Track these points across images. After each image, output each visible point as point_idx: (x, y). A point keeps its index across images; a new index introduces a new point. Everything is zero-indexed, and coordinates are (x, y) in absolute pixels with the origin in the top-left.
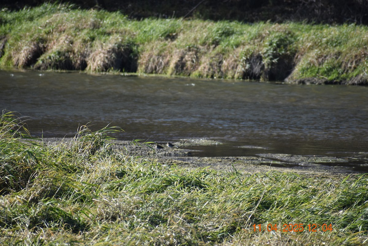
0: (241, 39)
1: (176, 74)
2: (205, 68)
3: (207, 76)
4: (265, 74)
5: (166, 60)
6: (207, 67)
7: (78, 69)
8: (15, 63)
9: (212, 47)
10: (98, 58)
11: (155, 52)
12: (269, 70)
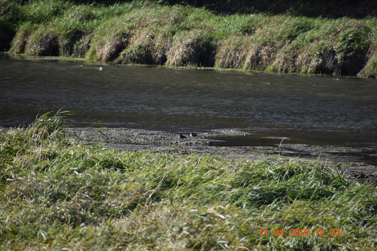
0: (316, 34)
1: (251, 69)
2: (279, 62)
3: (282, 70)
4: (337, 69)
5: (243, 55)
6: (282, 61)
7: (158, 63)
8: (99, 57)
9: (287, 42)
10: (177, 53)
11: (232, 47)
12: (341, 64)
